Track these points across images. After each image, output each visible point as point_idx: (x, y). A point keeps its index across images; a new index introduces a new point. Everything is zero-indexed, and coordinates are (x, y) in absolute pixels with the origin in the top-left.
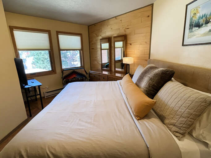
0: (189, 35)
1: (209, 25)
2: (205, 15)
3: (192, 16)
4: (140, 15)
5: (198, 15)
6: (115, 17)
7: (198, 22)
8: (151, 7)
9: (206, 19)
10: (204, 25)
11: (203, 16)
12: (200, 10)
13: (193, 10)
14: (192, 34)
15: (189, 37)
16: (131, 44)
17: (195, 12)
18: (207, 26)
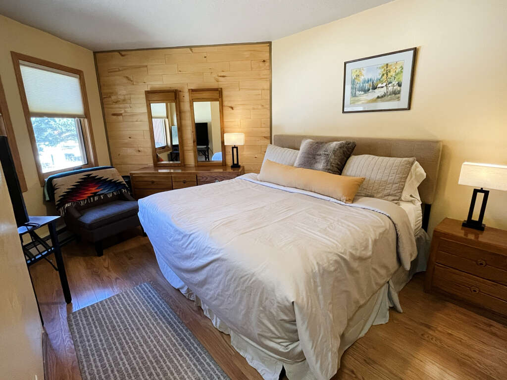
0: (352, 99)
1: (376, 90)
2: (371, 80)
3: (354, 78)
4: (247, 56)
5: (362, 78)
6: (191, 47)
7: (363, 86)
8: (268, 48)
9: (373, 84)
10: (371, 91)
11: (368, 81)
12: (364, 72)
13: (355, 70)
14: (356, 98)
15: (352, 102)
16: (232, 108)
17: (358, 73)
18: (375, 92)
